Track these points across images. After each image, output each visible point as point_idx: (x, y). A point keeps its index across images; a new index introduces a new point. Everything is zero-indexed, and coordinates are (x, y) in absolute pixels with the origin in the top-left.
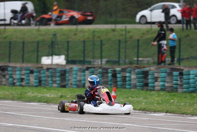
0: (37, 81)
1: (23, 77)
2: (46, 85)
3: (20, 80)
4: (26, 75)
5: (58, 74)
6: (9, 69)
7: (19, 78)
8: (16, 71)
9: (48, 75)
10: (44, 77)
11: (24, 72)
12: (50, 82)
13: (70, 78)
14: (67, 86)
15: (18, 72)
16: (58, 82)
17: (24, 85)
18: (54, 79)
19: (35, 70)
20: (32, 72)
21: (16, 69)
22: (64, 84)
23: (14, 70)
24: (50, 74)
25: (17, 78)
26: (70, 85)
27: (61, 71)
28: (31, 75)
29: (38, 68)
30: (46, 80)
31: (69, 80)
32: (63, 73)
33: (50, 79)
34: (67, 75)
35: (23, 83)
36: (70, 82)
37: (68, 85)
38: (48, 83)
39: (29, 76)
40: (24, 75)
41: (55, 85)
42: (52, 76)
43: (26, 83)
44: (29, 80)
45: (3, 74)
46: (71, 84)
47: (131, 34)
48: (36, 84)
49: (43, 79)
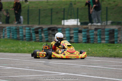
0: (85, 38)
1: (72, 35)
2: (95, 41)
3: (69, 38)
4: (74, 34)
5: (106, 33)
6: (59, 29)
7: (68, 36)
8: (65, 31)
9: (97, 34)
10: (92, 35)
11: (72, 32)
12: (99, 39)
13: (119, 36)
14: (115, 42)
15: (67, 32)
16: (106, 39)
17: (73, 42)
18: (103, 37)
19: (83, 30)
20: (80, 32)
21: (66, 30)
22: (112, 40)
23: (63, 30)
24: (98, 33)
25: (67, 36)
26: (118, 41)
27: (110, 30)
28: (79, 34)
29: (85, 28)
30: (94, 38)
31: (118, 37)
32: (111, 32)
33: (98, 37)
34: (116, 33)
35: (72, 40)
36: (119, 39)
37: (117, 41)
38: (97, 40)
39: (77, 35)
40: (73, 34)
41: (103, 41)
42: (100, 35)
43: (75, 40)
44: (78, 37)
45: (54, 33)
46: (120, 41)
47: (116, 3)
48: (84, 41)
49: (91, 37)
